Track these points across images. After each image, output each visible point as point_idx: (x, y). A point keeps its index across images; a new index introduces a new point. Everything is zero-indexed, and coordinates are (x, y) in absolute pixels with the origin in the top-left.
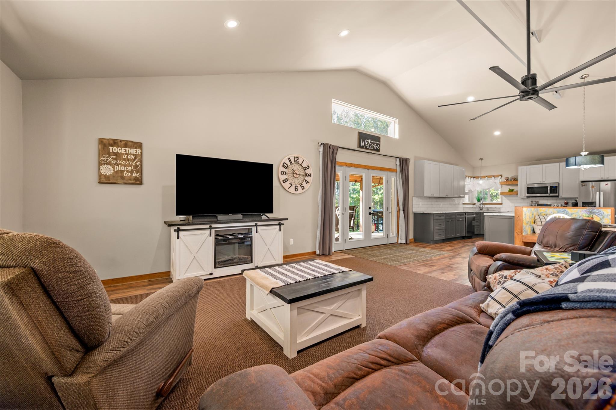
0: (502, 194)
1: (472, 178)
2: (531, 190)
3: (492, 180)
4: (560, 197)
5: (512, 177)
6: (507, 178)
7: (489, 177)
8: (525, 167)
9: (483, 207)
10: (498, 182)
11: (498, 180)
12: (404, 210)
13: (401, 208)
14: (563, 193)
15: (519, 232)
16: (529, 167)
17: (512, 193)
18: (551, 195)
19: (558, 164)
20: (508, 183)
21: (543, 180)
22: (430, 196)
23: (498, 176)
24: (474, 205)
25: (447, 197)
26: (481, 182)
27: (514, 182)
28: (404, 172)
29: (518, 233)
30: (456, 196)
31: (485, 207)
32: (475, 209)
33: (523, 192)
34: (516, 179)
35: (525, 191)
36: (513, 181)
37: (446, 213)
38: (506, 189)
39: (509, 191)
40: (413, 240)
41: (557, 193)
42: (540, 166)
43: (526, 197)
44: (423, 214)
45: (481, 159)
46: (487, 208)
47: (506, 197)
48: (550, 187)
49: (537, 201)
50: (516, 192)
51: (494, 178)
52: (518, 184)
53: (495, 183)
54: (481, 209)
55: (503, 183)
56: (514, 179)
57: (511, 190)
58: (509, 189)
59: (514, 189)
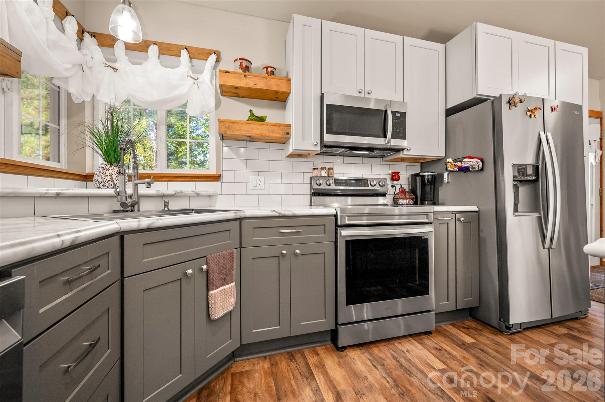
3: (182, 68)
7: (167, 49)
11: (206, 70)
18: (394, 142)
19: (400, 38)
21: (367, 88)
35: (316, 121)
38: (237, 112)
41: (404, 138)
42: (359, 31)
47: (235, 146)
48: (392, 113)
49: (329, 169)
50: (281, 127)
51: (191, 58)
52: (288, 91)
53: (193, 81)
54: (123, 204)
55: (232, 81)
56: (270, 69)
57: (256, 118)
58: (251, 111)
59: (266, 117)
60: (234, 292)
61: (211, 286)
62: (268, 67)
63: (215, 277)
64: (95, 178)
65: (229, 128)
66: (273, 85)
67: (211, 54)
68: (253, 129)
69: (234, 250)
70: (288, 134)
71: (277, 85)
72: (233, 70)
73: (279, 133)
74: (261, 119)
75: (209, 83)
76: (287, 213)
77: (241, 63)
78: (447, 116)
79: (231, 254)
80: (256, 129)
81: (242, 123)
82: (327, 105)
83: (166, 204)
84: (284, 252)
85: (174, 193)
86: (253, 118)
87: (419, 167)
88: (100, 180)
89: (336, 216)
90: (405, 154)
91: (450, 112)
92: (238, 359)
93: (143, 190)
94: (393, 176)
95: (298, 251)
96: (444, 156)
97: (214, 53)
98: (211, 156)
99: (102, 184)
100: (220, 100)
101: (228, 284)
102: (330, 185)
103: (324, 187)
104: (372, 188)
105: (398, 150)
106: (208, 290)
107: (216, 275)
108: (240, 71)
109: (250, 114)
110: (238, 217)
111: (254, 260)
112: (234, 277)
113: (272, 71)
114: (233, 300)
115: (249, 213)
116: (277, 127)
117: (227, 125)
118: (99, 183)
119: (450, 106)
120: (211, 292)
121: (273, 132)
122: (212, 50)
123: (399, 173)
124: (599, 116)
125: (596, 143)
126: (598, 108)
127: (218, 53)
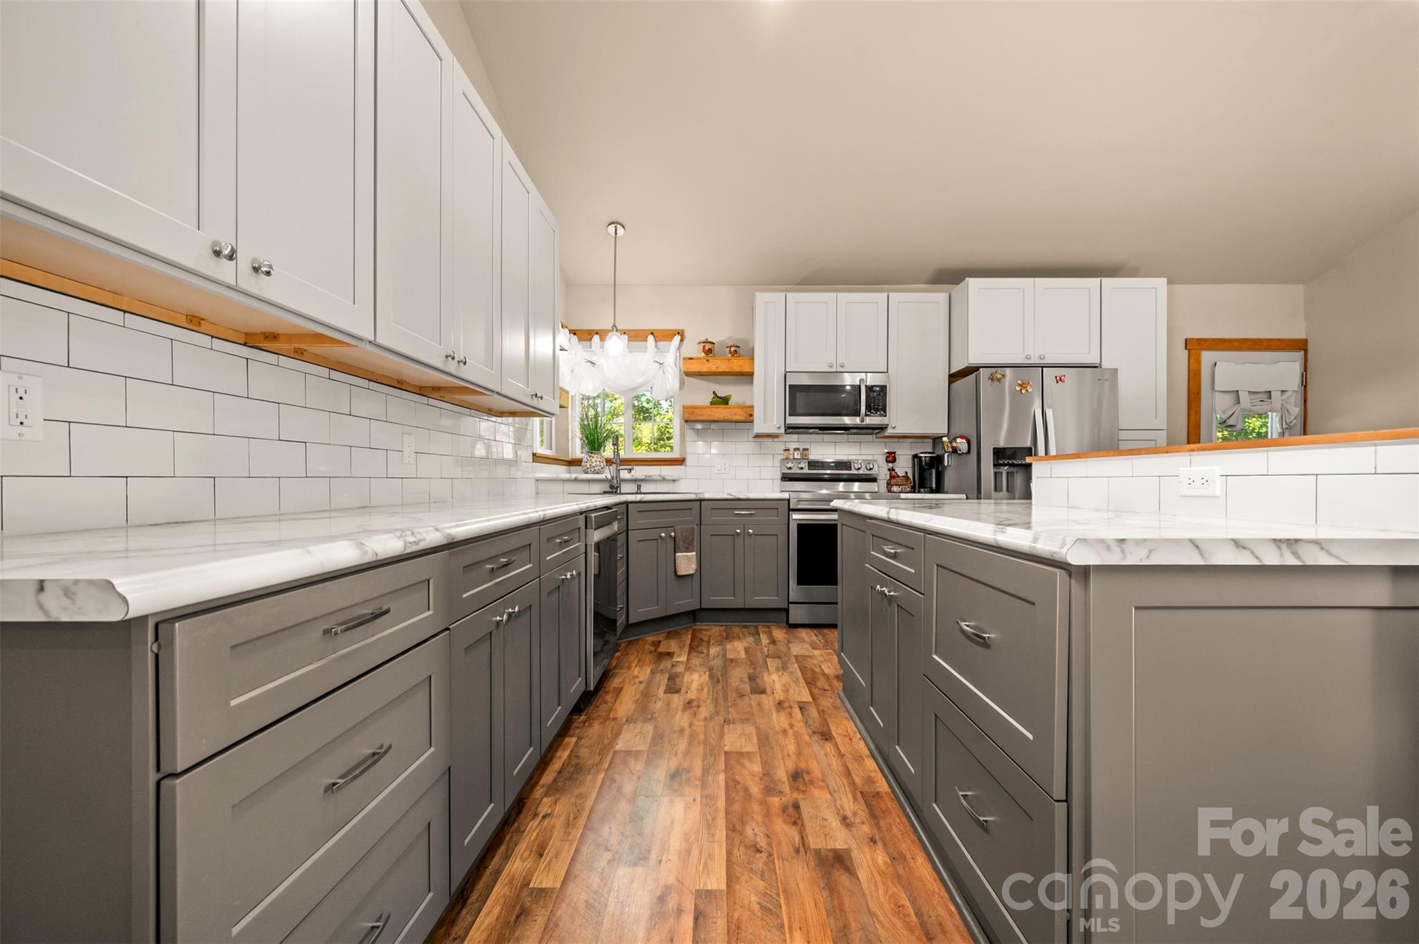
2: (802, 399)
5: (726, 340)
6: (706, 342)
7: (635, 335)
8: (780, 297)
10: (672, 360)
11: (671, 353)
14: (899, 416)
16: (791, 295)
18: (868, 421)
19: (882, 295)
20: (712, 366)
21: (840, 360)
23: (668, 334)
24: (576, 467)
31: (628, 477)
32: (589, 489)
33: (772, 412)
34: (742, 352)
35: (779, 402)
36: (730, 359)
38: (701, 394)
39: (713, 404)
41: (882, 414)
42: (830, 296)
43: (782, 431)
46: (638, 481)
47: (700, 431)
48: (867, 388)
49: (804, 450)
50: (744, 409)
51: (656, 341)
52: (752, 371)
53: (659, 365)
54: (612, 487)
55: (695, 367)
56: (733, 349)
57: (719, 399)
58: (714, 393)
59: (730, 395)
60: (694, 560)
61: (677, 550)
62: (731, 347)
64: (583, 464)
65: (692, 413)
66: (737, 365)
67: (675, 335)
68: (715, 412)
69: (696, 526)
70: (751, 415)
71: (741, 366)
72: (695, 356)
73: (742, 416)
74: (725, 401)
75: (674, 366)
76: (741, 496)
77: (704, 346)
78: (950, 382)
79: (693, 529)
80: (720, 412)
81: (704, 408)
82: (790, 386)
83: (639, 487)
84: (738, 531)
85: (644, 477)
86: (716, 399)
87: (931, 444)
88: (588, 466)
89: (789, 500)
90: (889, 431)
91: (953, 377)
92: (698, 624)
93: (624, 474)
94: (887, 457)
95: (750, 531)
96: (947, 432)
97: (678, 333)
98: (675, 442)
99: (589, 470)
100: (684, 381)
101: (690, 552)
102: (802, 468)
103: (795, 471)
104: (856, 472)
105: (882, 428)
106: (675, 552)
107: (681, 542)
108: (703, 354)
109: (713, 395)
110: (698, 498)
111: (713, 537)
112: (695, 548)
113: (735, 351)
114: (693, 566)
115: (707, 496)
116: (739, 410)
117: (690, 411)
118: (587, 469)
119: (954, 370)
120: (677, 554)
121: (735, 414)
122: (675, 330)
123: (894, 453)
124: (1300, 345)
125: (1287, 395)
126: (1299, 334)
127: (681, 333)
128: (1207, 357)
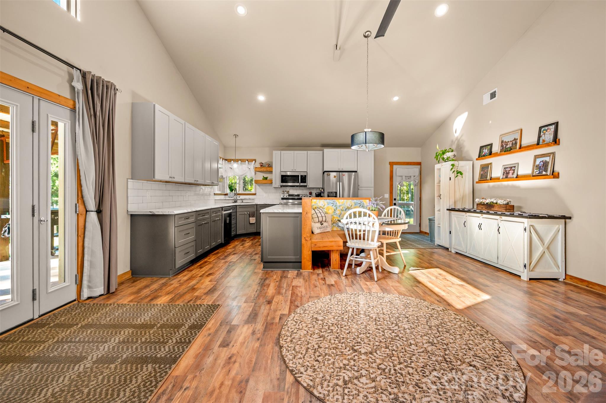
0: (257, 182)
1: (224, 160)
2: (284, 179)
3: (246, 165)
4: (308, 187)
5: (266, 162)
6: (261, 163)
7: (243, 161)
8: (280, 151)
9: (238, 198)
10: (252, 167)
11: (252, 165)
12: (99, 212)
13: (92, 205)
14: (310, 183)
15: (307, 236)
16: (282, 152)
17: (265, 181)
18: (302, 184)
19: (306, 152)
20: (262, 169)
21: (295, 169)
22: (168, 179)
23: (252, 160)
24: (226, 196)
25: (196, 182)
26: (235, 165)
27: (269, 169)
28: (98, 113)
29: (307, 239)
30: (208, 182)
31: (240, 198)
32: (228, 201)
33: (277, 182)
34: (270, 166)
35: (279, 179)
36: (267, 167)
37: (196, 211)
38: (260, 176)
39: (263, 179)
40: (129, 276)
41: (305, 183)
42: (292, 152)
43: (280, 187)
44: (153, 216)
45: (236, 136)
46: (242, 199)
47: (259, 186)
48: (301, 176)
49: (287, 191)
50: (271, 181)
51: (248, 162)
52: (272, 170)
53: (249, 169)
54: (234, 201)
55: (258, 170)
56: (268, 165)
57: (265, 178)
59: (267, 177)
63: (251, 215)
69: (255, 211)
72: (258, 166)
75: (253, 169)
78: (323, 174)
81: (260, 181)
82: (281, 175)
83: (242, 201)
85: (244, 198)
94: (309, 193)
96: (322, 187)
100: (255, 173)
101: (253, 217)
102: (287, 196)
103: (285, 197)
104: (301, 197)
105: (306, 186)
108: (260, 166)
109: (263, 177)
114: (254, 221)
115: (258, 204)
116: (269, 181)
118: (229, 196)
120: (250, 218)
123: (311, 192)
124: (419, 164)
125: (415, 177)
126: (419, 161)
127: (255, 160)
128: (395, 167)
